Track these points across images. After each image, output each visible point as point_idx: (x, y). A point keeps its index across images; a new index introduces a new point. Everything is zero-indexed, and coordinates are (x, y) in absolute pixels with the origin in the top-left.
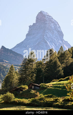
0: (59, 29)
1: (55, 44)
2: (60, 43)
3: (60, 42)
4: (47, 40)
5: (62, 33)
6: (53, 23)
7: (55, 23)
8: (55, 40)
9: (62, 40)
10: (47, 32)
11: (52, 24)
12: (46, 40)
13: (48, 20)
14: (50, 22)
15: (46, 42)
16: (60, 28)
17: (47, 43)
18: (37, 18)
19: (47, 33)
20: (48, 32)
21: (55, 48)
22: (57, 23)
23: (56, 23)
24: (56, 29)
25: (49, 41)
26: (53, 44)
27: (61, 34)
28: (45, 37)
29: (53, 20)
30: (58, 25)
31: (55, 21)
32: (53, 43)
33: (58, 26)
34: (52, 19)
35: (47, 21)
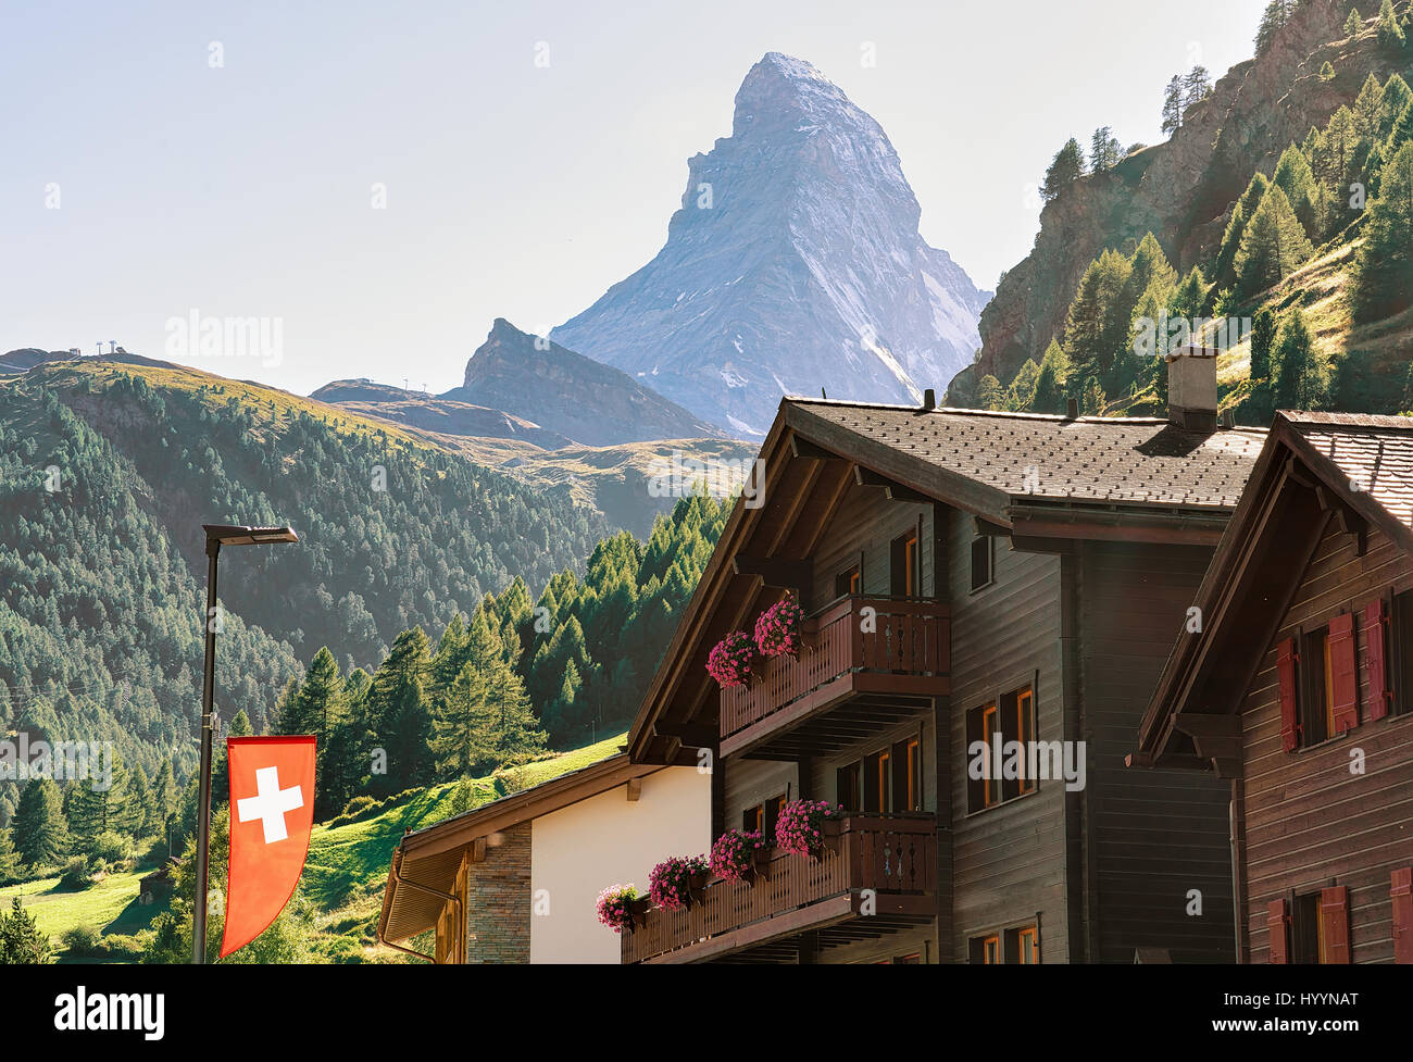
0: (889, 171)
1: (862, 275)
2: (896, 265)
3: (896, 258)
4: (808, 250)
5: (912, 194)
6: (849, 129)
7: (865, 133)
8: (861, 251)
9: (912, 243)
10: (810, 193)
11: (843, 139)
12: (799, 248)
13: (816, 112)
14: (829, 127)
15: (800, 268)
16: (896, 162)
17: (810, 275)
18: (744, 103)
19: (812, 201)
20: (818, 197)
21: (863, 299)
22: (880, 129)
23: (872, 133)
24: (870, 168)
25: (820, 258)
26: (852, 274)
27: (902, 206)
28: (793, 228)
29: (849, 111)
30: (886, 141)
31: (865, 116)
32: (850, 270)
33: (884, 150)
34: (845, 103)
35: (807, 122)
